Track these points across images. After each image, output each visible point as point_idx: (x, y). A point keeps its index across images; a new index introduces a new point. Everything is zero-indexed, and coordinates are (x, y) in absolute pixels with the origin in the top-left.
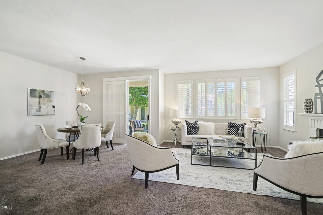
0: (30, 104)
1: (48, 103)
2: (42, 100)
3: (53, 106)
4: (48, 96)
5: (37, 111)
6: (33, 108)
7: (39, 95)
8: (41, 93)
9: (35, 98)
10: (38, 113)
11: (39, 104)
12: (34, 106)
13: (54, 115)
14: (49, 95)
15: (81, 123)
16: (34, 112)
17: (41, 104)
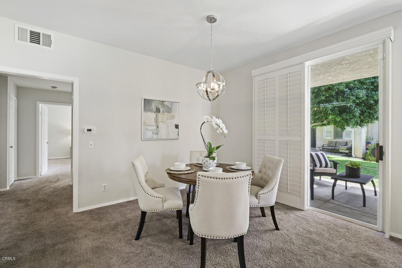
0: (144, 122)
1: (169, 120)
2: (160, 115)
3: (176, 124)
4: (169, 110)
5: (153, 133)
6: (149, 128)
7: (157, 108)
8: (160, 105)
9: (151, 113)
10: (155, 136)
11: (157, 121)
12: (150, 125)
13: (178, 139)
14: (170, 108)
15: (208, 159)
16: (149, 134)
17: (160, 122)
